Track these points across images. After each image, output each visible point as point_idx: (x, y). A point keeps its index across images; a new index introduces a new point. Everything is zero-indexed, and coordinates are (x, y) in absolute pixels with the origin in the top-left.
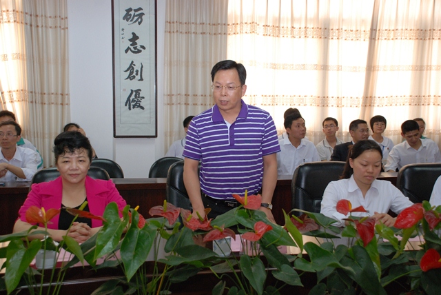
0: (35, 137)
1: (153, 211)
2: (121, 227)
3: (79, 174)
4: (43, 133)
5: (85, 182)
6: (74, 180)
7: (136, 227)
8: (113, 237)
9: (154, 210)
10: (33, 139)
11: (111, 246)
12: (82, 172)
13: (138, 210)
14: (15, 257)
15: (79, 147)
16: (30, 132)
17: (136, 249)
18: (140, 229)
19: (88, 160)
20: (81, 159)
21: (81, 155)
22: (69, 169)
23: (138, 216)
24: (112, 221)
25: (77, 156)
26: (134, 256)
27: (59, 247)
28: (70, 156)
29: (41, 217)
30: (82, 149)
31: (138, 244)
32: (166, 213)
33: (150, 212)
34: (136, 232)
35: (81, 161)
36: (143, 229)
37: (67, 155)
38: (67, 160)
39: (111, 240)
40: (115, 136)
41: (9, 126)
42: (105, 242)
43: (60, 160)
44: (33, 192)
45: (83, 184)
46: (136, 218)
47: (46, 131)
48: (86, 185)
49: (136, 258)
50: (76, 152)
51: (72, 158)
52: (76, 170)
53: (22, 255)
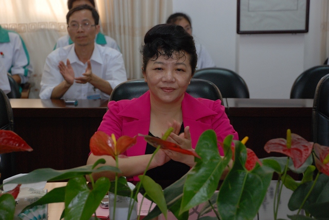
0: (120, 34)
1: (270, 147)
2: (220, 167)
3: (174, 89)
4: (133, 28)
5: (182, 103)
6: (167, 98)
7: (242, 168)
8: (208, 181)
9: (272, 145)
10: (118, 36)
11: (205, 195)
12: (180, 87)
13: (247, 144)
14: (76, 201)
15: (178, 49)
16: (114, 26)
17: (241, 200)
18: (247, 172)
19: (189, 69)
20: (179, 67)
21: (181, 61)
22: (161, 80)
23: (246, 153)
24: (208, 158)
25: (175, 61)
26: (238, 211)
27: (135, 191)
28: (165, 61)
29: (110, 148)
30: (182, 53)
31: (245, 193)
32: (289, 150)
33: (265, 148)
34: (241, 175)
35: (179, 70)
36: (253, 172)
37: (161, 59)
38: (159, 66)
39: (206, 185)
40: (238, 32)
41: (84, 12)
42: (197, 188)
43: (151, 65)
44: (111, 112)
45: (179, 106)
46: (242, 154)
47: (137, 25)
48: (182, 108)
49: (241, 213)
50: (174, 56)
51: (167, 65)
52: (172, 82)
53: (85, 199)
